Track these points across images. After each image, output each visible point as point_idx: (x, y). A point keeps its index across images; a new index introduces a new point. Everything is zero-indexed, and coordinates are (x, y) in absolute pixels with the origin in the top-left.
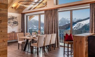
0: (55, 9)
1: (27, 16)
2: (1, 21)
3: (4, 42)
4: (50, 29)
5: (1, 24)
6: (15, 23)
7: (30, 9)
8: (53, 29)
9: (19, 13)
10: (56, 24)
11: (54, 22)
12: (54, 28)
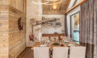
1: (71, 16)
2: (1, 24)
3: (5, 47)
5: (1, 27)
6: (58, 24)
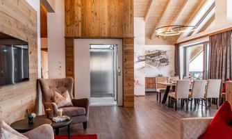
0: (227, 32)
1: (185, 48)
4: (217, 71)
6: (164, 61)
7: (190, 35)
8: (226, 72)
9: (170, 43)
10: (228, 61)
11: (224, 57)
12: (224, 69)
